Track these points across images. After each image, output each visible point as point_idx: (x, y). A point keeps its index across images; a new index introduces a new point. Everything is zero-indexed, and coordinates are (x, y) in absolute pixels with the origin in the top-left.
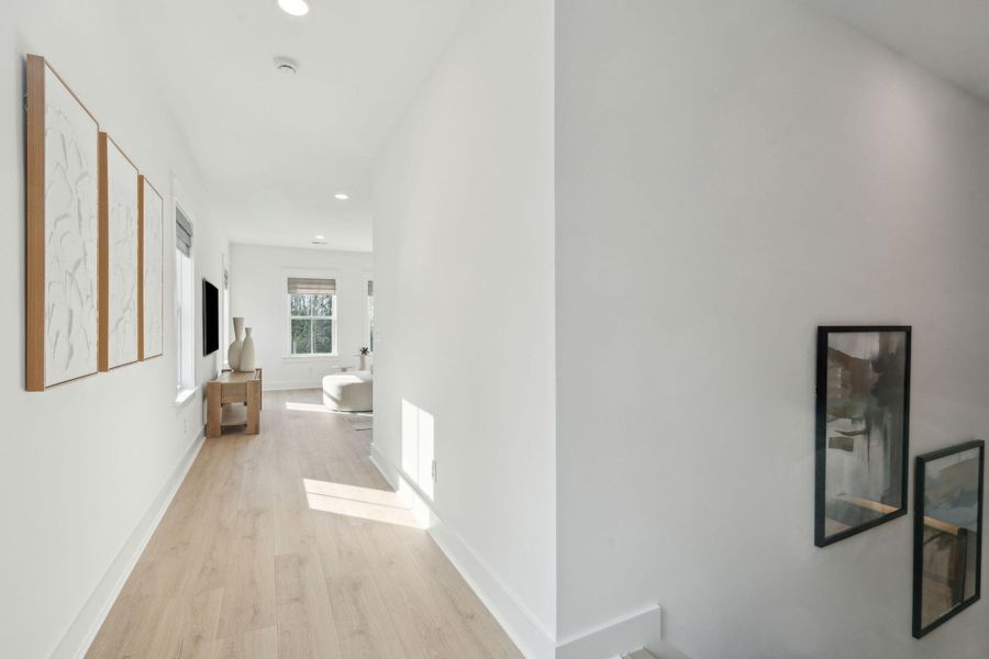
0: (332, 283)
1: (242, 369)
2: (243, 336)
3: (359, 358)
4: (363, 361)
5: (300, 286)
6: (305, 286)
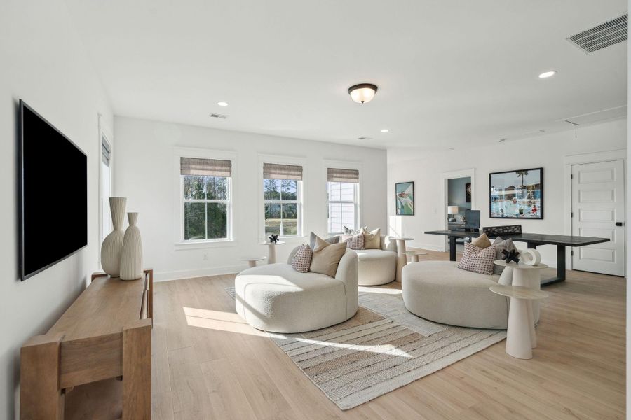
0: (228, 164)
1: (123, 276)
2: (125, 225)
3: (267, 248)
4: (272, 250)
5: (193, 166)
6: (198, 167)
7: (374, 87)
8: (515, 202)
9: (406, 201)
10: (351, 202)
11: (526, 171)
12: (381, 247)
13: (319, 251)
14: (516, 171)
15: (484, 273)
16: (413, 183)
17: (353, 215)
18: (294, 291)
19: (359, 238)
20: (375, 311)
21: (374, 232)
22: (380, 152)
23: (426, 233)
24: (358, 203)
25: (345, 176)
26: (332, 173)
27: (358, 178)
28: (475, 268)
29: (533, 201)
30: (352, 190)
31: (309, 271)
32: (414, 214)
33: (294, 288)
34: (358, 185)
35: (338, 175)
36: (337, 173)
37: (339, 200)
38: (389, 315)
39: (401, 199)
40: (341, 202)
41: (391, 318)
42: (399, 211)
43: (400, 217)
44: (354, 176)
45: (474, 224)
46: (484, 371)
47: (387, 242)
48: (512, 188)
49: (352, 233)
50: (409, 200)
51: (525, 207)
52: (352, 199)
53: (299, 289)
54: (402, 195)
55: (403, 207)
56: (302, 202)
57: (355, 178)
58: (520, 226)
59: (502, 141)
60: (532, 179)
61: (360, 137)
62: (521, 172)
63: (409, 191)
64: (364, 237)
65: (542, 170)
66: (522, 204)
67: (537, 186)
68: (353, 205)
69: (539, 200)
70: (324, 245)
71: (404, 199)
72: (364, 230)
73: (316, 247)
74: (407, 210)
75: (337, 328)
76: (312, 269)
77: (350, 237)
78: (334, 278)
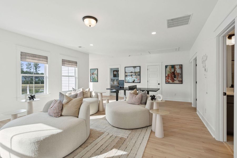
7: (96, 20)
8: (132, 77)
9: (94, 76)
10: (74, 76)
11: (136, 67)
12: (91, 96)
13: (67, 103)
14: (133, 67)
15: (138, 105)
16: (97, 69)
17: (74, 82)
18: (56, 133)
19: (81, 93)
20: (98, 129)
21: (87, 90)
22: (86, 55)
23: (107, 89)
24: (77, 76)
25: (70, 64)
26: (64, 62)
27: (77, 65)
28: (135, 103)
29: (138, 77)
30: (74, 71)
31: (61, 115)
32: (98, 82)
33: (55, 131)
34: (77, 68)
35: (67, 63)
36: (67, 62)
37: (67, 75)
38: (105, 130)
39: (92, 75)
40: (69, 76)
41: (107, 131)
42: (91, 80)
43: (92, 83)
44: (75, 64)
45: (122, 85)
46: (156, 149)
47: (93, 94)
48: (132, 72)
49: (76, 91)
50: (96, 76)
51: (135, 79)
52: (73, 75)
53: (59, 131)
54: (93, 74)
55: (93, 79)
56: (47, 76)
57: (75, 65)
58: (136, 85)
59: (129, 56)
60: (137, 70)
61: (79, 46)
62: (134, 67)
63: (96, 72)
64: (83, 92)
65: (140, 67)
66: (134, 78)
67: (139, 72)
68: (74, 77)
69: (139, 77)
70: (70, 99)
71: (94, 75)
72: (83, 89)
73: (65, 101)
74: (95, 80)
75: (83, 146)
76: (63, 114)
77: (76, 93)
78: (78, 117)
